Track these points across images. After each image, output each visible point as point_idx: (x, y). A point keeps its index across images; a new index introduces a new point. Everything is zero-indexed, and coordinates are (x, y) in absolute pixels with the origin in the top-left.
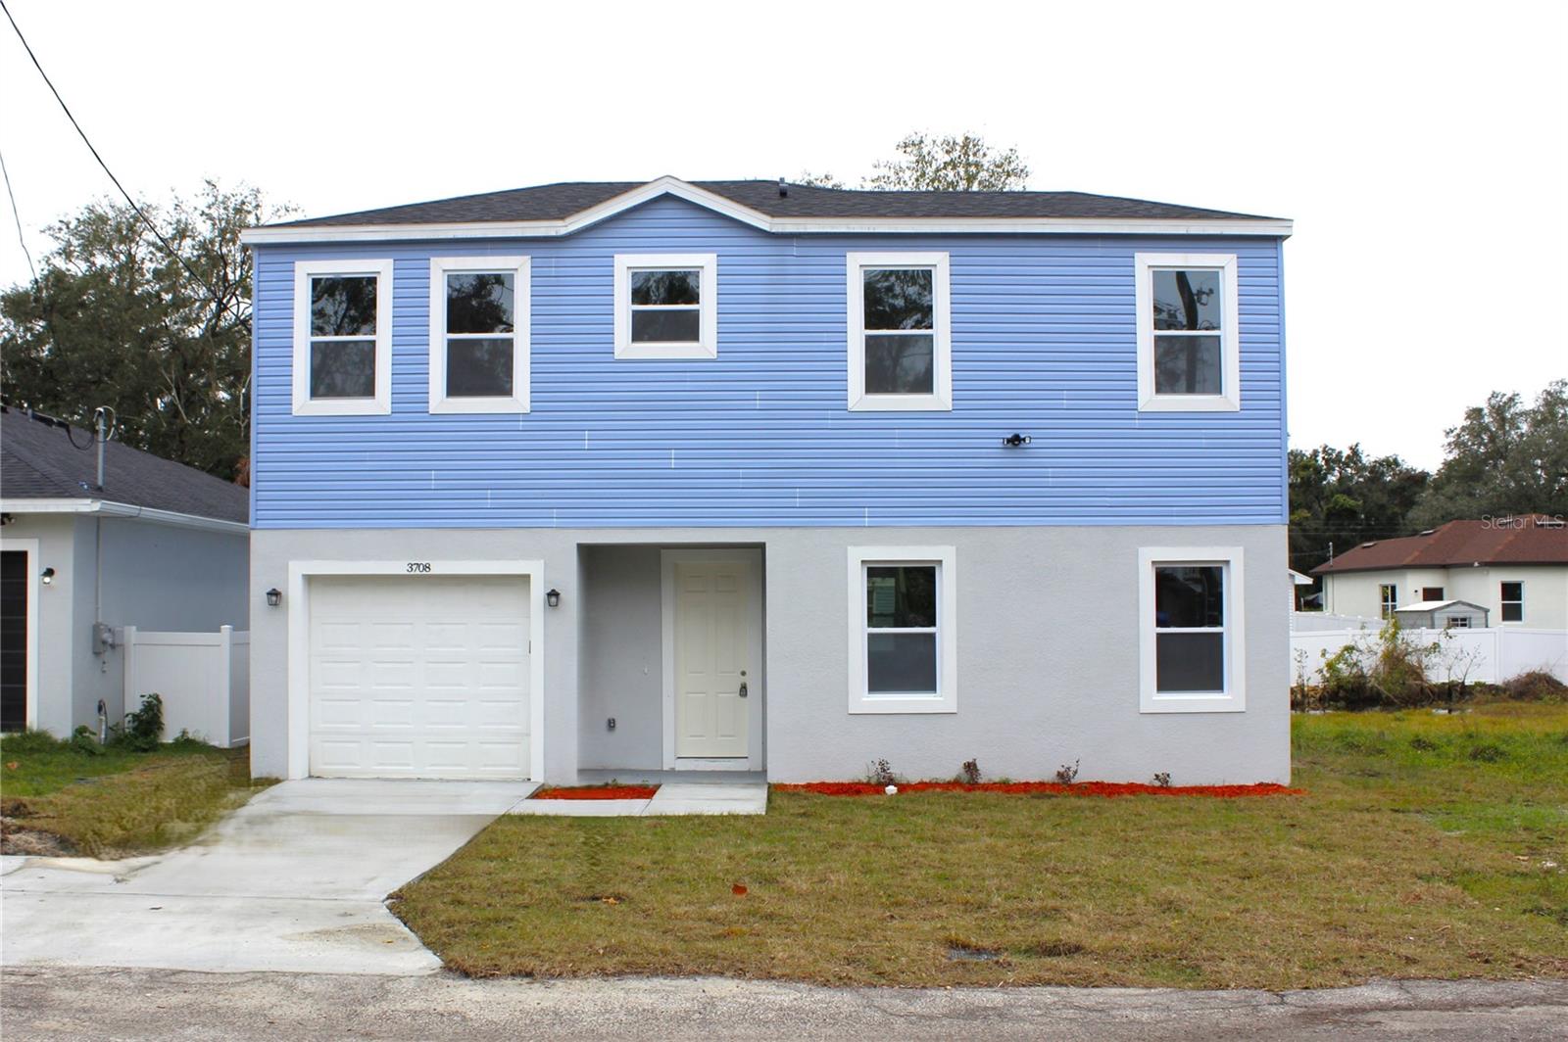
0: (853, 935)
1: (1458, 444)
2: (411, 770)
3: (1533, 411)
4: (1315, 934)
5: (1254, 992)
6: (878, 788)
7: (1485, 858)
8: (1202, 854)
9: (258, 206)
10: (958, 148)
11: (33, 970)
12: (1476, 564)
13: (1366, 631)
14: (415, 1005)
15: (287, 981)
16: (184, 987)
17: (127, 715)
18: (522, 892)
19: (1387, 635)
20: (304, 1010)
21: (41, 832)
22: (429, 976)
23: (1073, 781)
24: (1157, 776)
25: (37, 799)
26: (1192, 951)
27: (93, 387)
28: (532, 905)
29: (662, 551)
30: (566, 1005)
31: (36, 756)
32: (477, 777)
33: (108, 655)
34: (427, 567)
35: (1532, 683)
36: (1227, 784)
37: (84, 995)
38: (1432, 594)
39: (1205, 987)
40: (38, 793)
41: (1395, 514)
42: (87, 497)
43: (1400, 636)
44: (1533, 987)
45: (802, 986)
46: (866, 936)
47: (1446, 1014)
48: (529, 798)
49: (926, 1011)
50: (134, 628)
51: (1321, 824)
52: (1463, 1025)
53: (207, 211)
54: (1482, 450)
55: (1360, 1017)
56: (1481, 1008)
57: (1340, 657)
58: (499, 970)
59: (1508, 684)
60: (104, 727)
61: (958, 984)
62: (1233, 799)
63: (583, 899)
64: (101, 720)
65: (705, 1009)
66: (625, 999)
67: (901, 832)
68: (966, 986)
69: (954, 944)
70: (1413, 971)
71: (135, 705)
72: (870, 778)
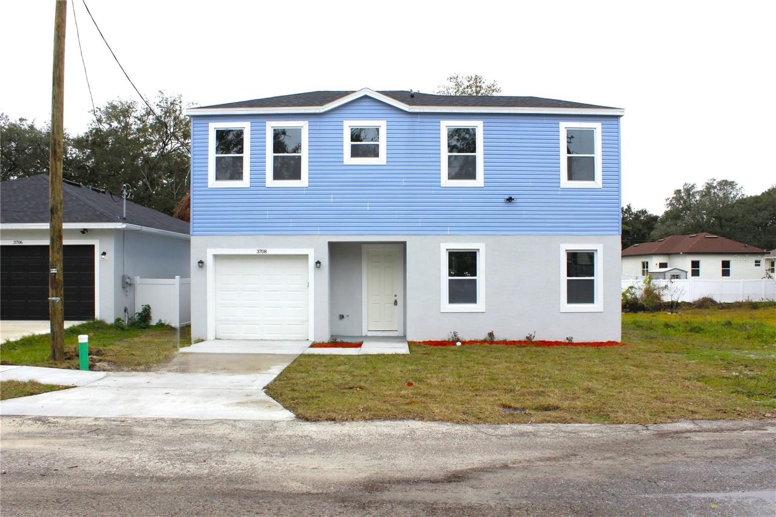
0: (463, 403)
1: (671, 204)
2: (258, 337)
3: (701, 191)
4: (652, 402)
5: (635, 425)
6: (453, 343)
7: (709, 371)
8: (596, 370)
9: (181, 102)
10: (473, 79)
11: (122, 419)
12: (681, 253)
13: (638, 280)
14: (289, 433)
15: (233, 423)
16: (189, 426)
17: (136, 313)
18: (319, 385)
19: (647, 282)
20: (242, 435)
21: (109, 362)
22: (291, 421)
23: (533, 340)
24: (567, 338)
25: (105, 348)
26: (604, 408)
27: (112, 178)
28: (325, 391)
29: (362, 245)
30: (353, 432)
31: (100, 330)
32: (287, 338)
33: (128, 289)
34: (265, 251)
35: (705, 302)
36: (595, 341)
37: (147, 430)
38: (663, 265)
39: (613, 423)
40: (105, 346)
41: (645, 233)
42: (120, 222)
43: (651, 282)
44: (748, 423)
45: (448, 424)
46: (468, 403)
47: (715, 434)
48: (310, 347)
49: (503, 434)
50: (138, 277)
51: (639, 358)
52: (723, 438)
53: (159, 104)
54: (681, 207)
55: (681, 435)
56: (729, 431)
57: (628, 291)
58: (320, 418)
59: (695, 302)
60: (127, 318)
61: (512, 422)
62: (599, 347)
63: (346, 389)
64: (126, 316)
65: (411, 433)
66: (376, 430)
67: (468, 361)
68: (515, 423)
69: (505, 406)
70: (697, 416)
71: (139, 309)
72: (449, 339)
